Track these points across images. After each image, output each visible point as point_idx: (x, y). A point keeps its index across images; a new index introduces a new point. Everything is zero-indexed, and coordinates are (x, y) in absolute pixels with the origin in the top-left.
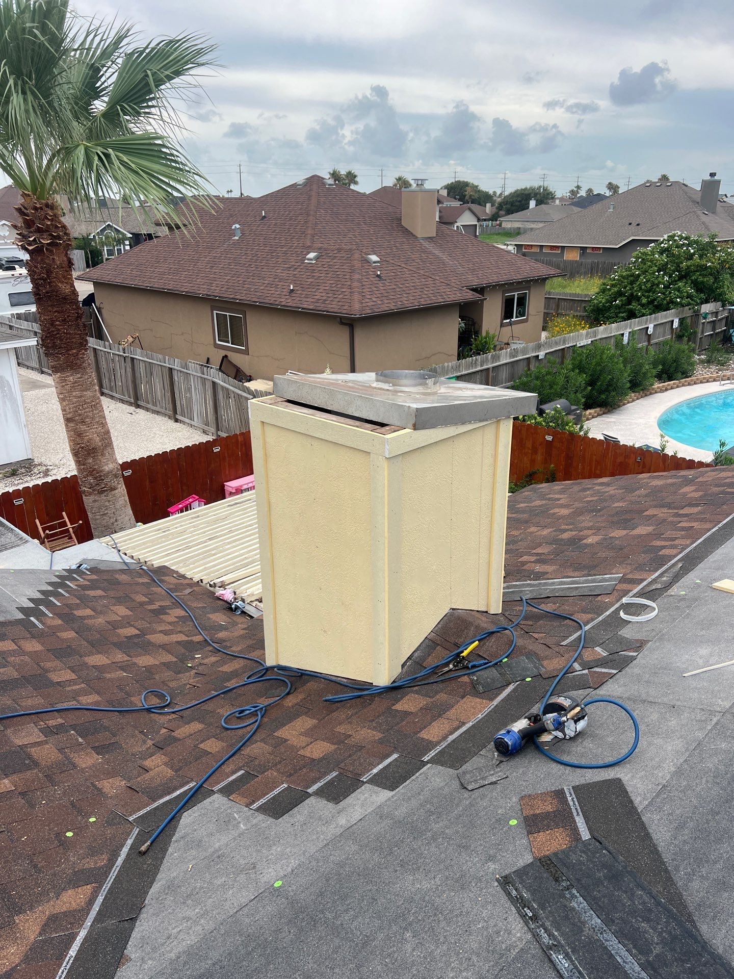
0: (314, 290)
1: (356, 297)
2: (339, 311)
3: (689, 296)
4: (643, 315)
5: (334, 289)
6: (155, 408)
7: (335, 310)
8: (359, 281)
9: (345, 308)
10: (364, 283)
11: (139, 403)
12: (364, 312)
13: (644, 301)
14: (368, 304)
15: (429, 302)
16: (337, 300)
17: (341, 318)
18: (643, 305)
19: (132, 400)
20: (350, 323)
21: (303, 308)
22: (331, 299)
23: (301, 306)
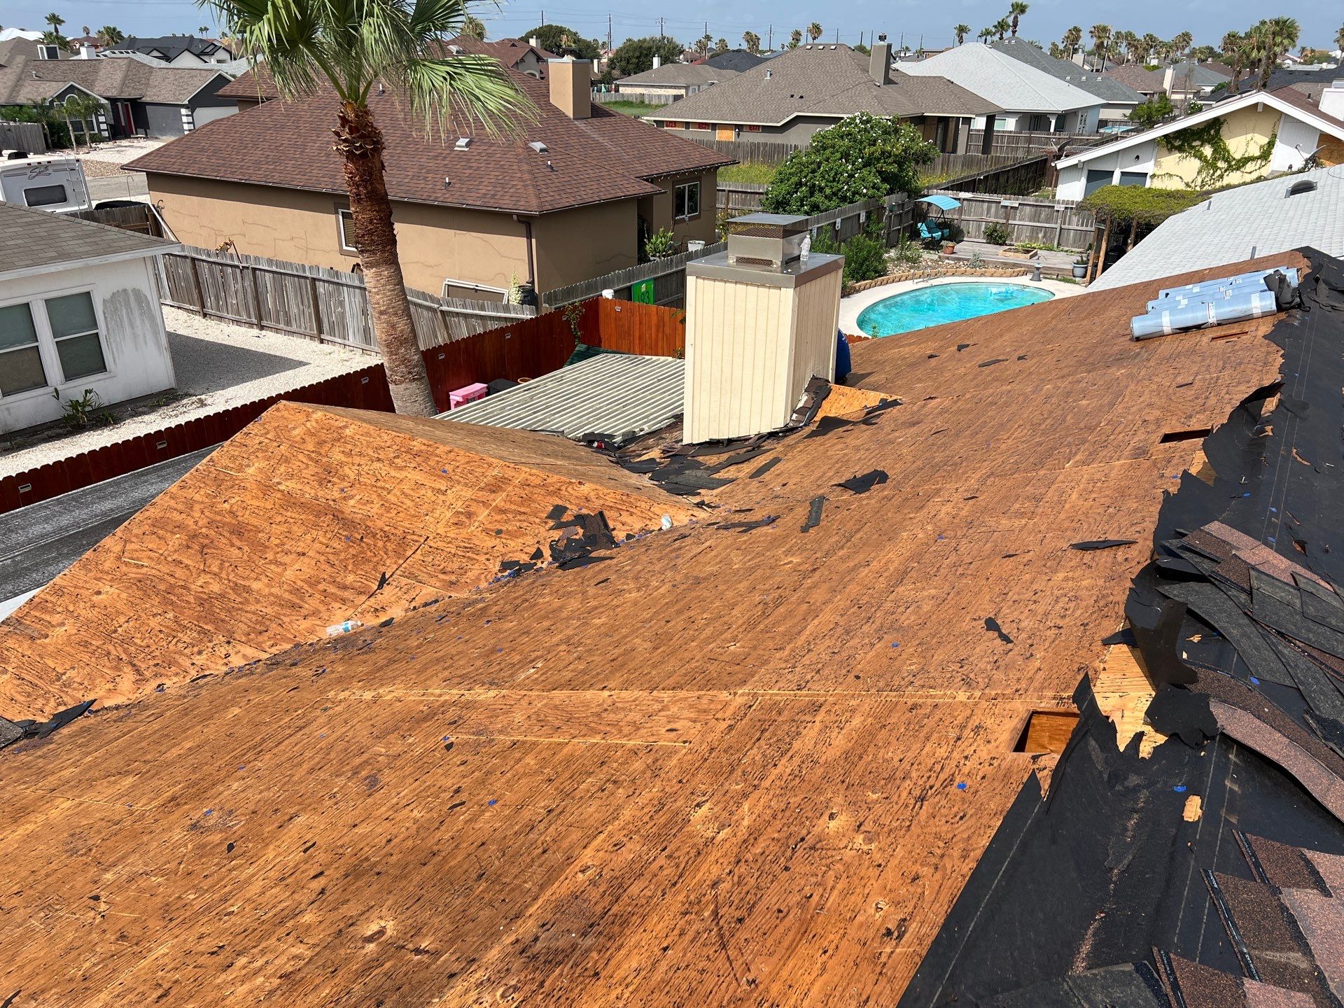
0: (476, 183)
1: (531, 190)
2: (515, 207)
3: (875, 187)
5: (501, 181)
6: (288, 329)
7: (510, 206)
8: (530, 172)
9: (522, 203)
10: (536, 175)
11: (264, 323)
12: (544, 208)
13: (828, 191)
14: (546, 199)
16: (510, 194)
17: (519, 215)
18: (826, 197)
19: (255, 321)
20: (528, 221)
21: (467, 205)
22: (501, 193)
23: (464, 202)
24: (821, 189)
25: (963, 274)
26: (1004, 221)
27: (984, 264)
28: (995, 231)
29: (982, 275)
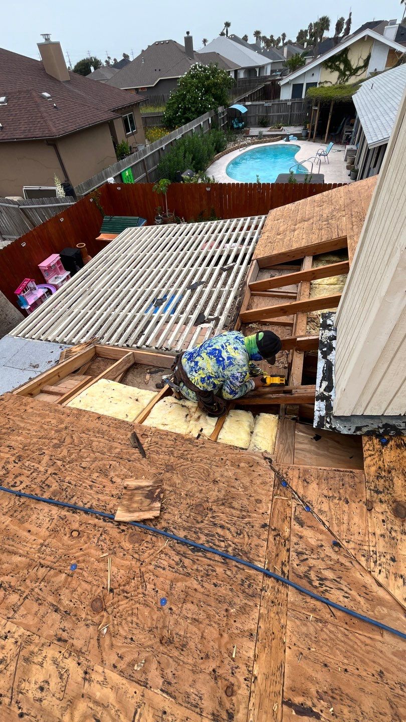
0: (17, 124)
1: (50, 123)
2: (43, 135)
3: (213, 103)
4: (194, 119)
5: (31, 121)
7: (40, 135)
8: (46, 112)
9: (47, 132)
10: (50, 113)
12: (61, 133)
13: (193, 109)
14: (60, 127)
15: (93, 122)
16: (38, 128)
17: (46, 140)
18: (192, 112)
20: (53, 143)
21: (17, 139)
22: (33, 128)
23: (14, 137)
24: (189, 109)
25: (257, 143)
26: (265, 114)
27: (265, 136)
28: (263, 120)
29: (265, 142)
